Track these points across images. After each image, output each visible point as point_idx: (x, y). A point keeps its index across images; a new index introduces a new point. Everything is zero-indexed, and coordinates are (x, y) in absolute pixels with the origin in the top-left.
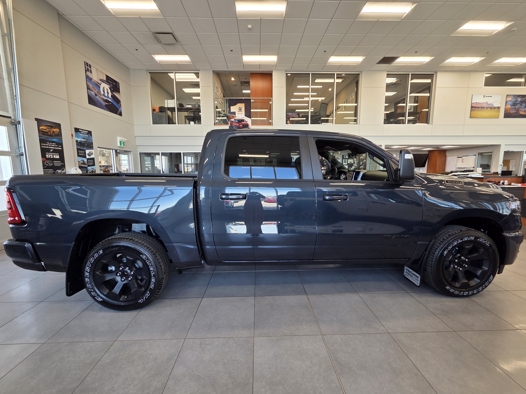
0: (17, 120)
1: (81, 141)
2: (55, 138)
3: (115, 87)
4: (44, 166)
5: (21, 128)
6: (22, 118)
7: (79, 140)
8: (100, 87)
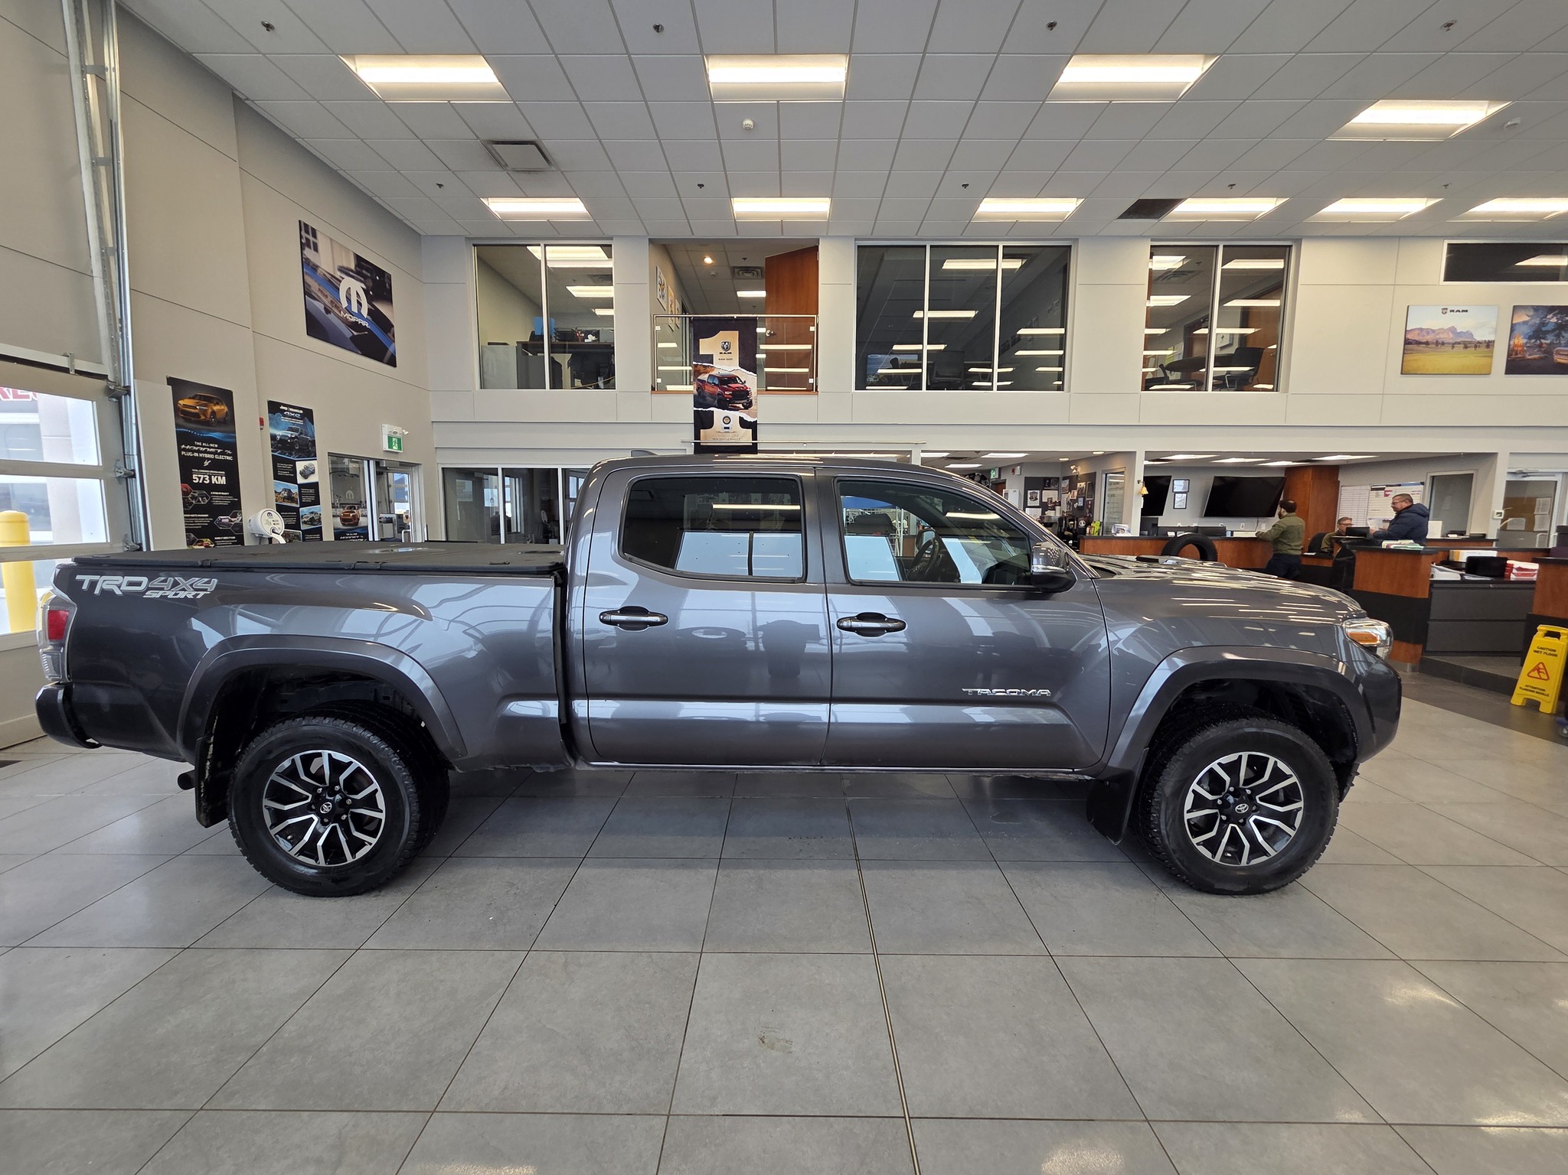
0: (123, 385)
1: (283, 438)
2: (217, 429)
3: (379, 286)
4: (186, 503)
5: (132, 405)
6: (134, 378)
7: (279, 433)
8: (338, 289)
